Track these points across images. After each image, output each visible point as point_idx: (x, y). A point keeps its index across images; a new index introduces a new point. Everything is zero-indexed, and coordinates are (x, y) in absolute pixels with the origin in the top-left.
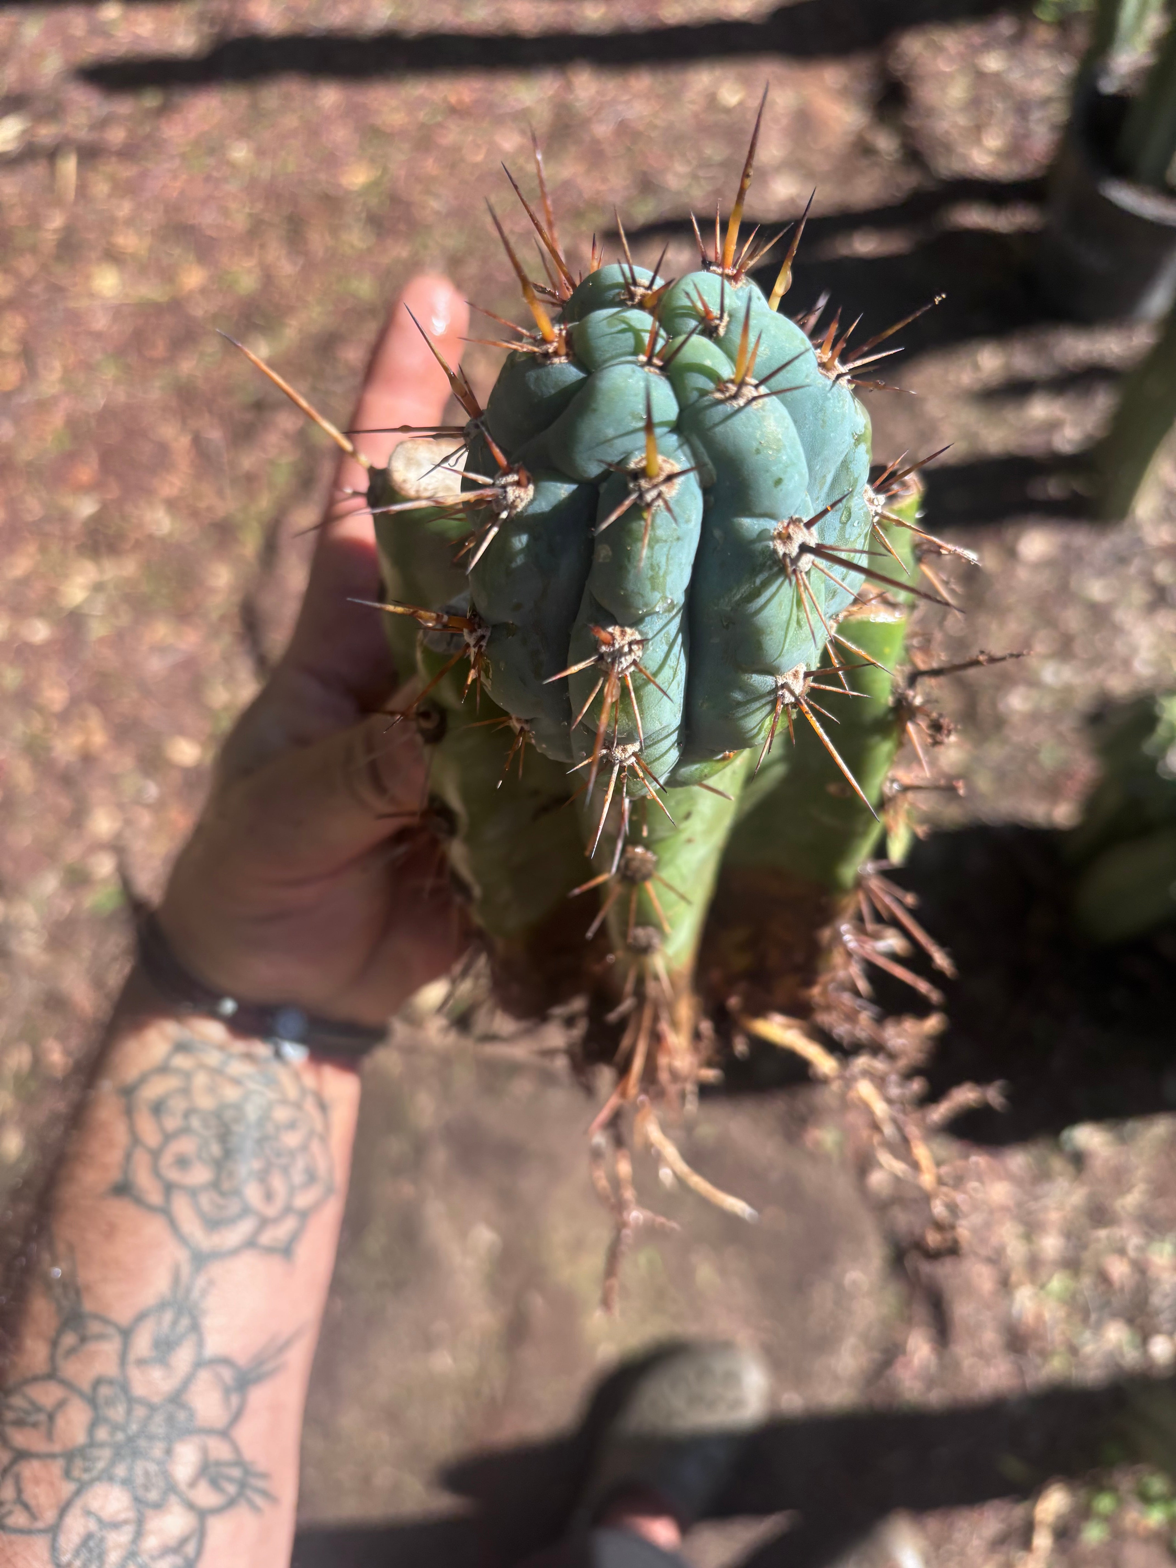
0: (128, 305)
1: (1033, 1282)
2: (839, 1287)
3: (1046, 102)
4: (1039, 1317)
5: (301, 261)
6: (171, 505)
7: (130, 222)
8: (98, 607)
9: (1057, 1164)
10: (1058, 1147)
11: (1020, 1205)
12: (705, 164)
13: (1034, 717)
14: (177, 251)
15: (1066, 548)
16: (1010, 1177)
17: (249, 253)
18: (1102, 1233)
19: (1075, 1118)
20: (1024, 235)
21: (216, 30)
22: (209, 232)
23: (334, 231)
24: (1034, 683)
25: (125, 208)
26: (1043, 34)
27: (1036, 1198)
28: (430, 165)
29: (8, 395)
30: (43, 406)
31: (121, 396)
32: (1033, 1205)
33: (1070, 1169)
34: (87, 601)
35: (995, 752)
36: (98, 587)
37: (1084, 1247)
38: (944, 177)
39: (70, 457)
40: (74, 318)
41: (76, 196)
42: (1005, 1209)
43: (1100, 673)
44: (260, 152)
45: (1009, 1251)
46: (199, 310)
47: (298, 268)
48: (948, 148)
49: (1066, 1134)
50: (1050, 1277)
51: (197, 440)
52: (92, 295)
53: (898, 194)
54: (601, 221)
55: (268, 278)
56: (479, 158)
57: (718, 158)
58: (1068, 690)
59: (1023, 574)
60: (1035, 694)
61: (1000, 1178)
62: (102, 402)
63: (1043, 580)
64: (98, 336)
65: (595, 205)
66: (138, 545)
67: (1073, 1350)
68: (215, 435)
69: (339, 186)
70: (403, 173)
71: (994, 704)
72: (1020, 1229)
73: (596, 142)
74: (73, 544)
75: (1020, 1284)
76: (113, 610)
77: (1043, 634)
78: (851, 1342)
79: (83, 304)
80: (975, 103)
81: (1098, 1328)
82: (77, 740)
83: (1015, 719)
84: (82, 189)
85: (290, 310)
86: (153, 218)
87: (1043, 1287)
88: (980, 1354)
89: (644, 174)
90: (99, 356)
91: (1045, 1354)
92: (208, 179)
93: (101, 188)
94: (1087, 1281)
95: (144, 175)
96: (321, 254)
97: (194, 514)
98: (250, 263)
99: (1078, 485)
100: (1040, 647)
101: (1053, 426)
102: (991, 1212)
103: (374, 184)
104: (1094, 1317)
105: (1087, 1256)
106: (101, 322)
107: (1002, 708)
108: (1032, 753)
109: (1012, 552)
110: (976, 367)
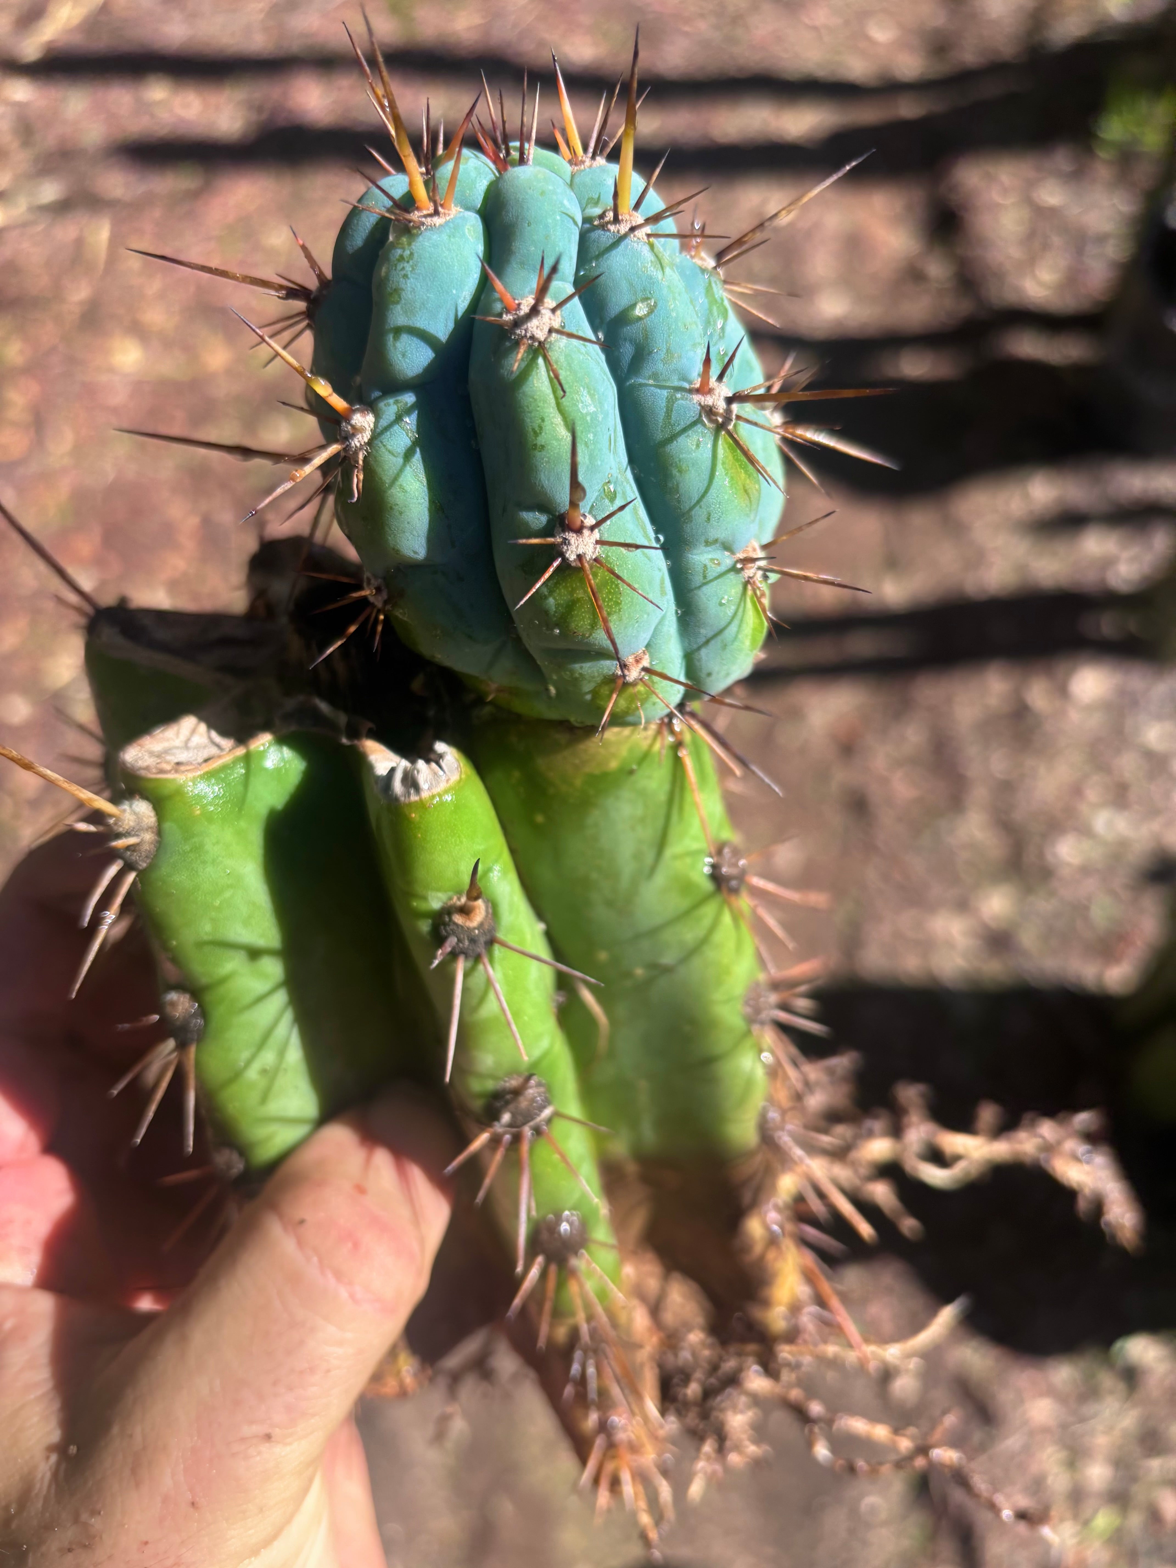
0: (147, 380)
1: (1076, 1517)
2: (854, 1513)
3: (1101, 239)
4: (1081, 1557)
6: (172, 586)
7: (158, 299)
8: (84, 691)
9: (1107, 1380)
10: (1108, 1362)
11: (1064, 1426)
13: (1085, 870)
14: (203, 330)
15: (1122, 692)
16: (1051, 1392)
18: (1155, 1463)
20: (1078, 370)
21: (264, 116)
24: (1086, 831)
25: (155, 285)
26: (1103, 171)
27: (1083, 1420)
29: (14, 465)
30: (47, 478)
31: (132, 472)
32: (1078, 1428)
33: (1121, 1386)
34: (73, 681)
35: (1043, 905)
37: (1134, 1479)
38: (995, 306)
39: (69, 532)
40: (90, 391)
41: (105, 267)
42: (1045, 1430)
43: (1155, 826)
45: (1050, 1480)
46: (223, 389)
48: (1000, 279)
49: (1118, 1345)
50: (1096, 1512)
51: (207, 521)
52: (111, 370)
53: (948, 321)
58: (1123, 844)
59: (1074, 716)
60: (1086, 845)
61: (1041, 1395)
62: (111, 477)
63: (1095, 722)
64: (113, 409)
68: (226, 516)
71: (1041, 855)
72: (1062, 1455)
74: (64, 622)
75: (1061, 1518)
77: (1096, 778)
79: (103, 378)
80: (1031, 236)
83: (1065, 872)
84: (111, 263)
86: (181, 296)
87: (1086, 1523)
90: (110, 433)
92: (242, 261)
93: (133, 263)
94: (1136, 1520)
99: (1133, 625)
100: (1092, 794)
101: (1108, 562)
102: (1032, 1434)
105: (1138, 1492)
106: (118, 397)
107: (1049, 857)
108: (1081, 909)
109: (1063, 691)
110: (1026, 496)
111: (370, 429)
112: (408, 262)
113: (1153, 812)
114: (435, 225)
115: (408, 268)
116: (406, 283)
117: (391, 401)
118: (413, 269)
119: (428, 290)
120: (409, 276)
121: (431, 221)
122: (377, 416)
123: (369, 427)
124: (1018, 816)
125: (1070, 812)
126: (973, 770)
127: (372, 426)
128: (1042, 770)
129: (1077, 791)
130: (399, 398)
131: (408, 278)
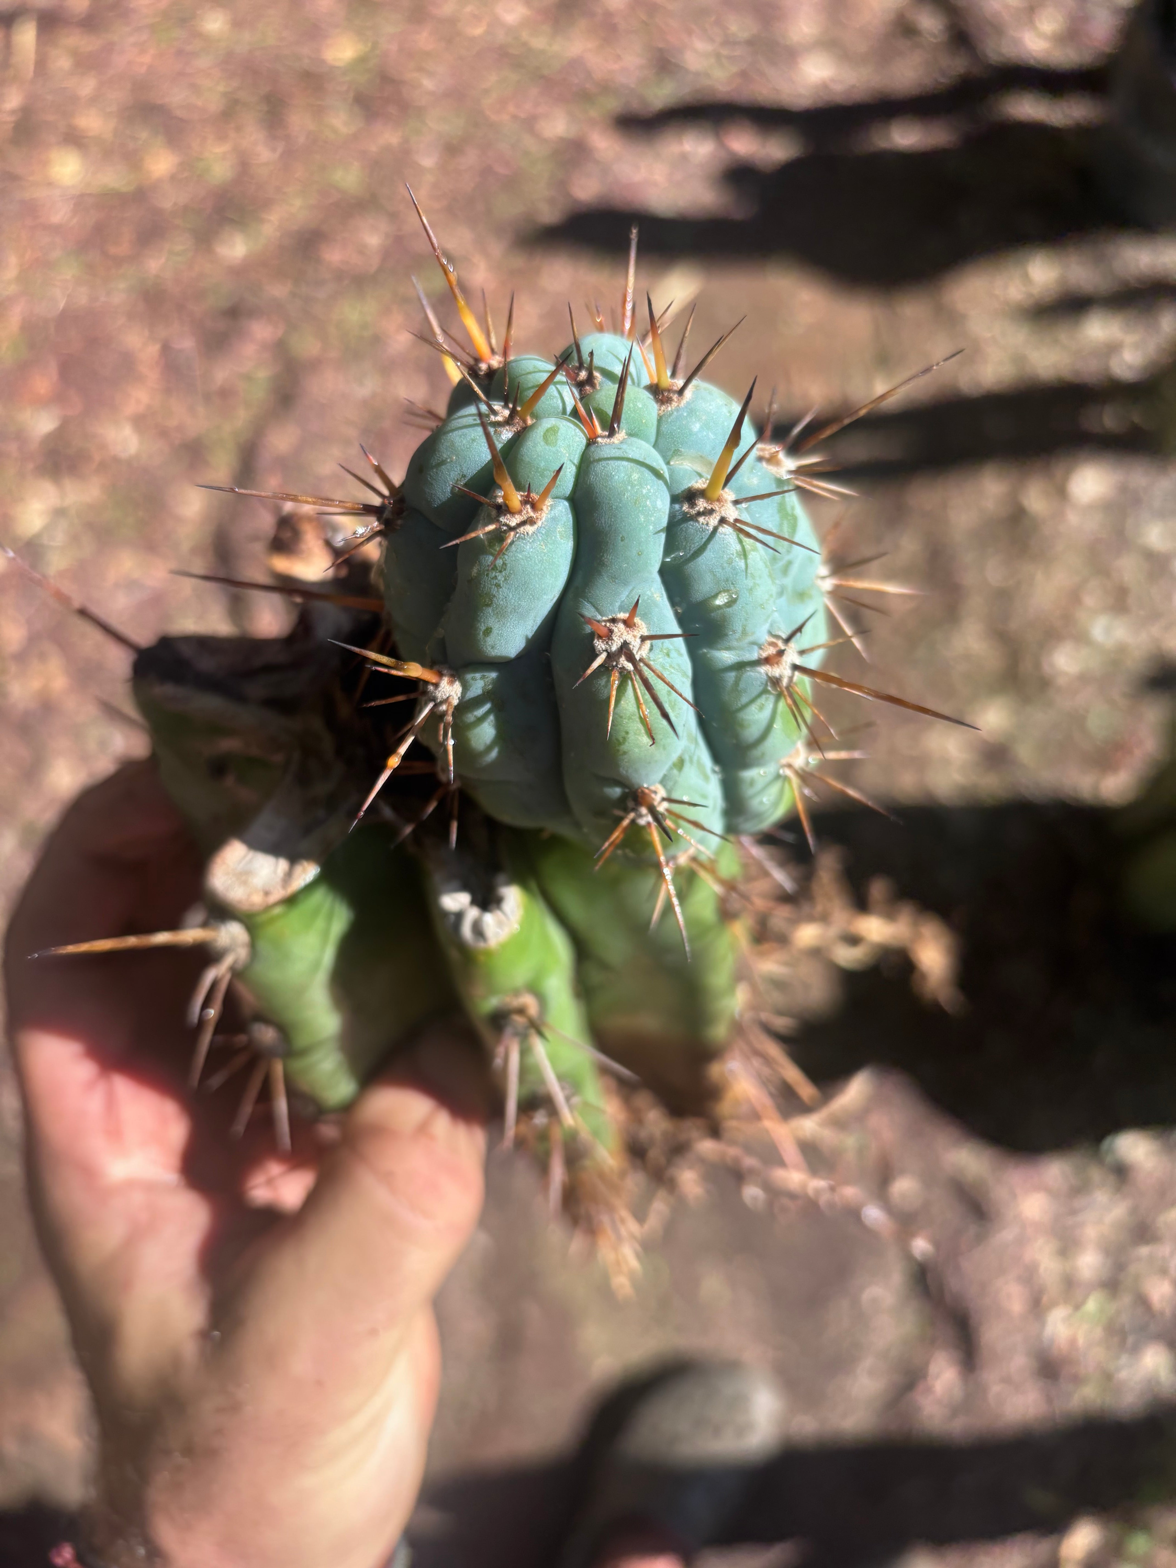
0: (90, 195)
1: (1068, 1302)
2: (856, 1305)
4: (1073, 1342)
5: (281, 147)
6: (140, 422)
7: (94, 100)
8: (59, 538)
9: (1097, 1176)
10: (1099, 1158)
11: (1055, 1219)
12: (729, 42)
13: (1083, 679)
14: (144, 135)
15: (1123, 489)
16: (1046, 1189)
17: (222, 137)
18: (1144, 1251)
19: (1118, 1125)
20: (1081, 131)
22: (179, 113)
23: (319, 112)
24: (1082, 638)
25: (87, 86)
27: (1075, 1212)
28: (424, 39)
31: (82, 298)
32: (1071, 1221)
33: (1111, 1179)
34: (46, 528)
35: (1040, 718)
36: (59, 513)
37: (1126, 1265)
38: (993, 63)
39: (23, 369)
40: (31, 209)
41: (35, 72)
42: (1039, 1225)
43: (1155, 630)
44: (237, 24)
45: (1043, 1269)
46: (168, 201)
47: (277, 155)
48: (998, 29)
49: (1107, 1143)
50: (1086, 1298)
51: (166, 348)
52: (50, 184)
53: (942, 80)
54: (613, 105)
55: (244, 165)
56: (478, 31)
57: (744, 35)
58: (1122, 649)
59: (1073, 518)
60: (1083, 653)
61: (1036, 1191)
62: (62, 305)
63: (1094, 524)
64: (56, 229)
65: (606, 88)
66: (103, 467)
67: (1108, 1377)
68: (187, 344)
69: (323, 62)
70: (394, 47)
71: (1037, 665)
72: (1055, 1245)
73: (608, 14)
74: (30, 466)
75: (1053, 1304)
76: (75, 539)
77: (1095, 583)
78: (868, 1362)
79: (40, 194)
81: (1135, 1350)
82: (35, 684)
83: (1061, 681)
84: (41, 64)
85: (267, 204)
86: (117, 96)
87: (1078, 1308)
88: (1007, 1380)
89: (661, 50)
90: (56, 254)
91: (1077, 1380)
92: (180, 53)
93: (62, 62)
94: (1126, 1300)
95: (109, 48)
96: (302, 140)
97: (163, 433)
98: (220, 149)
99: (1137, 416)
100: (1090, 600)
101: (1112, 348)
102: (1025, 1228)
103: (361, 60)
104: (1130, 1340)
105: (1127, 1278)
106: (60, 214)
107: (1046, 669)
108: (1078, 719)
109: (1062, 493)
110: (1026, 278)
111: (457, 698)
112: (501, 572)
113: (1154, 616)
114: (527, 533)
115: (501, 578)
116: (498, 591)
117: (478, 675)
118: (505, 579)
119: (519, 599)
120: (502, 585)
121: (524, 529)
122: (465, 687)
123: (457, 695)
124: (1014, 625)
125: (1068, 618)
126: (969, 579)
127: (459, 695)
128: (1039, 576)
129: (1074, 597)
130: (485, 674)
131: (501, 588)
